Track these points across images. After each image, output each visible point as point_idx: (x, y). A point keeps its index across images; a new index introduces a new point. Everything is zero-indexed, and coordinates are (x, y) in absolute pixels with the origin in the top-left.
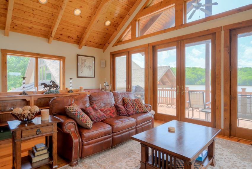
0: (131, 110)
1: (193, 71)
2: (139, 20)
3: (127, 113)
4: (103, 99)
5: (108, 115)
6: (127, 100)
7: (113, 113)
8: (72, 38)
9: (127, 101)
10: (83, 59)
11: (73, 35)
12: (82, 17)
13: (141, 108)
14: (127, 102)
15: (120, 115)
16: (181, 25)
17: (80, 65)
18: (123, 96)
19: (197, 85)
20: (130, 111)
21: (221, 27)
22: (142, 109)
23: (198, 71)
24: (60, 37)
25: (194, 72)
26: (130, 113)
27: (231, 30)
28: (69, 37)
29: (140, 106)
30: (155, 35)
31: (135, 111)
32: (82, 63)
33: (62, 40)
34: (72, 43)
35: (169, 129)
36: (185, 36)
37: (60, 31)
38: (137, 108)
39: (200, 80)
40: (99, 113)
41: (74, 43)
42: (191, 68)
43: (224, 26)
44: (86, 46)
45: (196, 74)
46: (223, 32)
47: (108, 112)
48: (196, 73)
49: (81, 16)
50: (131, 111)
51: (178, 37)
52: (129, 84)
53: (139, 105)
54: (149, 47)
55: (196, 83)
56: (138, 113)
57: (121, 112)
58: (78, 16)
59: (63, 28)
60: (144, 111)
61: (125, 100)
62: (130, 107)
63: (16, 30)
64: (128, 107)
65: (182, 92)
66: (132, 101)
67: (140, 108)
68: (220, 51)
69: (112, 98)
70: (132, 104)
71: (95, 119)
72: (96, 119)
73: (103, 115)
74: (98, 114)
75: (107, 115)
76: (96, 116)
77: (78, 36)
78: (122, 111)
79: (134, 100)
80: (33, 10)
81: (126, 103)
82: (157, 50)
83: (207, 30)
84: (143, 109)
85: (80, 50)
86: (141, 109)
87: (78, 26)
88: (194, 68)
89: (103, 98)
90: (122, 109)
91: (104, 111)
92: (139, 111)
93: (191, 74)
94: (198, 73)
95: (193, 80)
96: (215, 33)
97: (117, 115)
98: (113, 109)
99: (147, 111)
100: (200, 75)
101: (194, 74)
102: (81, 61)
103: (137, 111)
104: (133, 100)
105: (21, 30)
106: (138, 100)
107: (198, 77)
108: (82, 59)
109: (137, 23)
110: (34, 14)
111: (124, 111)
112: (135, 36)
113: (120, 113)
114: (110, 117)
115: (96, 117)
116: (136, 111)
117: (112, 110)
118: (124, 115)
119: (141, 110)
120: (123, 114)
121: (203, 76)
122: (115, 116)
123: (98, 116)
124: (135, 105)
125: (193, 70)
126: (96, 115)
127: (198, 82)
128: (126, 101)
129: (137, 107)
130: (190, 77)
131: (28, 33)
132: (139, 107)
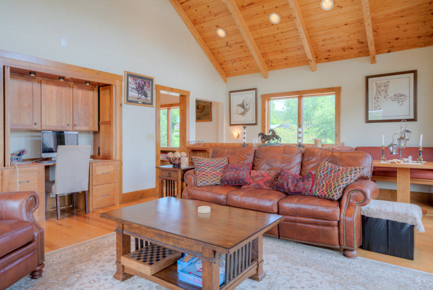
8: (351, 48)
10: (381, 82)
11: (349, 42)
12: (341, 7)
17: (374, 96)
24: (329, 56)
28: (344, 49)
32: (379, 92)
33: (335, 58)
34: (355, 57)
37: (323, 46)
41: (359, 57)
44: (389, 52)
49: (338, 6)
58: (332, 10)
59: (325, 40)
63: (274, 67)
77: (360, 40)
80: (274, 37)
85: (374, 65)
87: (346, 24)
102: (375, 87)
105: (280, 65)
108: (378, 82)
110: (278, 41)
131: (287, 65)
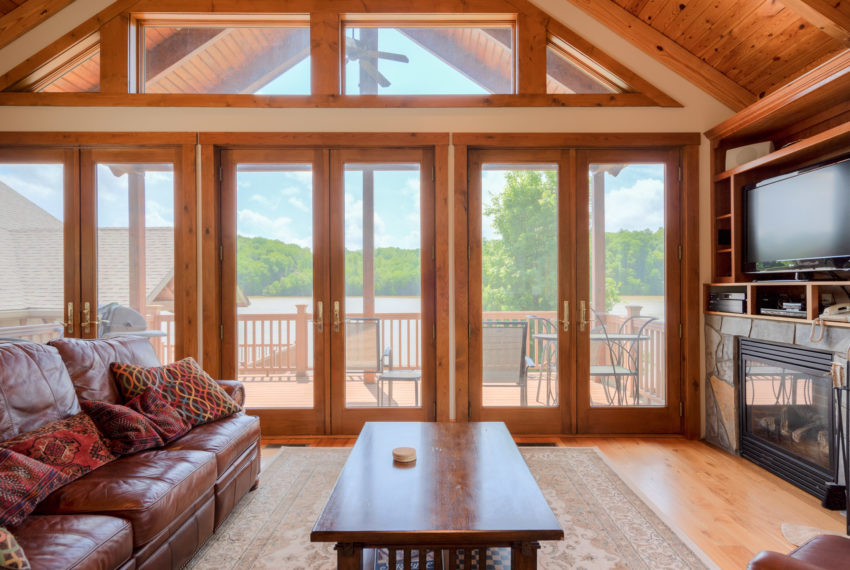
0: (173, 417)
1: (257, 252)
2: (144, 20)
3: (161, 434)
4: (11, 387)
5: (70, 465)
6: (135, 372)
7: (95, 452)
9: (138, 379)
13: (210, 400)
14: (141, 386)
15: (132, 450)
16: (333, 96)
18: (112, 360)
19: (269, 295)
20: (169, 424)
21: (447, 134)
22: (219, 405)
23: (272, 251)
25: (260, 254)
26: (174, 432)
27: (470, 149)
29: (206, 391)
30: (228, 106)
31: (188, 418)
35: (395, 455)
36: (346, 134)
38: (195, 401)
39: (279, 280)
40: (26, 468)
42: (249, 239)
43: (454, 135)
45: (267, 261)
46: (451, 149)
47: (67, 452)
48: (264, 257)
50: (172, 420)
51: (322, 135)
52: (81, 301)
53: (201, 390)
54: (199, 147)
55: (265, 291)
56: (201, 425)
57: (132, 434)
60: (226, 411)
61: (126, 374)
62: (164, 406)
64: (153, 407)
65: (337, 323)
66: (162, 378)
67: (207, 403)
68: (446, 200)
69: (61, 373)
70: (165, 391)
71: (10, 513)
72: (19, 506)
73: (51, 476)
74: (21, 474)
75: (63, 466)
76: (14, 492)
78: (138, 430)
79: (169, 370)
81: (136, 387)
82: (235, 164)
83: (413, 135)
84: (221, 403)
86: (215, 406)
88: (260, 242)
89: (12, 382)
90: (137, 421)
91: (43, 448)
92: (208, 415)
93: (251, 260)
94: (273, 258)
95: (257, 278)
96: (432, 148)
97: (113, 458)
98: (85, 432)
99: (235, 407)
100: (278, 264)
101: (259, 259)
103: (198, 415)
104: (162, 369)
106: (186, 370)
107: (271, 270)
109: (133, 29)
111: (147, 429)
112: (126, 84)
113: (130, 443)
114: (80, 475)
115: (14, 499)
116: (193, 416)
117: (81, 437)
118: (149, 446)
119: (212, 409)
120: (146, 442)
121: (287, 268)
122: (102, 463)
123: (25, 485)
124: (182, 391)
125: (257, 248)
126: (10, 484)
127: (271, 287)
128: (133, 380)
129: (192, 397)
130: (246, 268)
132: (202, 398)
